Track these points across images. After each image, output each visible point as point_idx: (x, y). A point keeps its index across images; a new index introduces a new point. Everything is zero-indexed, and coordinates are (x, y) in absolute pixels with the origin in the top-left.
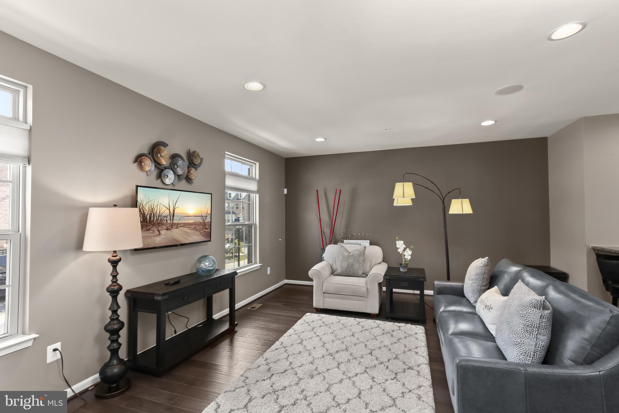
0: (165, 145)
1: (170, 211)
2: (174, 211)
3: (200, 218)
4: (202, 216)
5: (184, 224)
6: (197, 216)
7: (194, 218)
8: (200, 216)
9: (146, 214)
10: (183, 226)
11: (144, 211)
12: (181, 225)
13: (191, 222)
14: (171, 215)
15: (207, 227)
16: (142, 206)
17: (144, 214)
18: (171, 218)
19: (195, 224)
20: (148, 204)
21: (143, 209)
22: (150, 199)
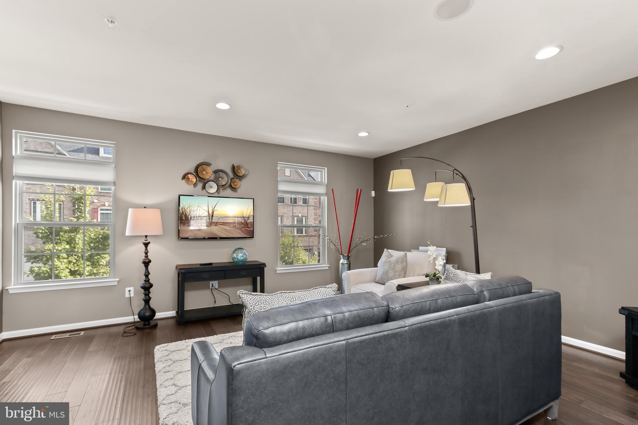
0: (208, 164)
1: (209, 213)
2: (213, 213)
3: (241, 218)
4: (243, 217)
5: (223, 223)
6: (237, 217)
7: (234, 218)
8: (241, 217)
9: (188, 215)
10: (222, 225)
11: (186, 213)
12: (220, 224)
13: (230, 221)
14: (210, 216)
15: (250, 226)
16: (185, 209)
17: (186, 215)
18: (210, 218)
19: (235, 223)
20: (189, 208)
21: (185, 212)
22: (191, 205)
